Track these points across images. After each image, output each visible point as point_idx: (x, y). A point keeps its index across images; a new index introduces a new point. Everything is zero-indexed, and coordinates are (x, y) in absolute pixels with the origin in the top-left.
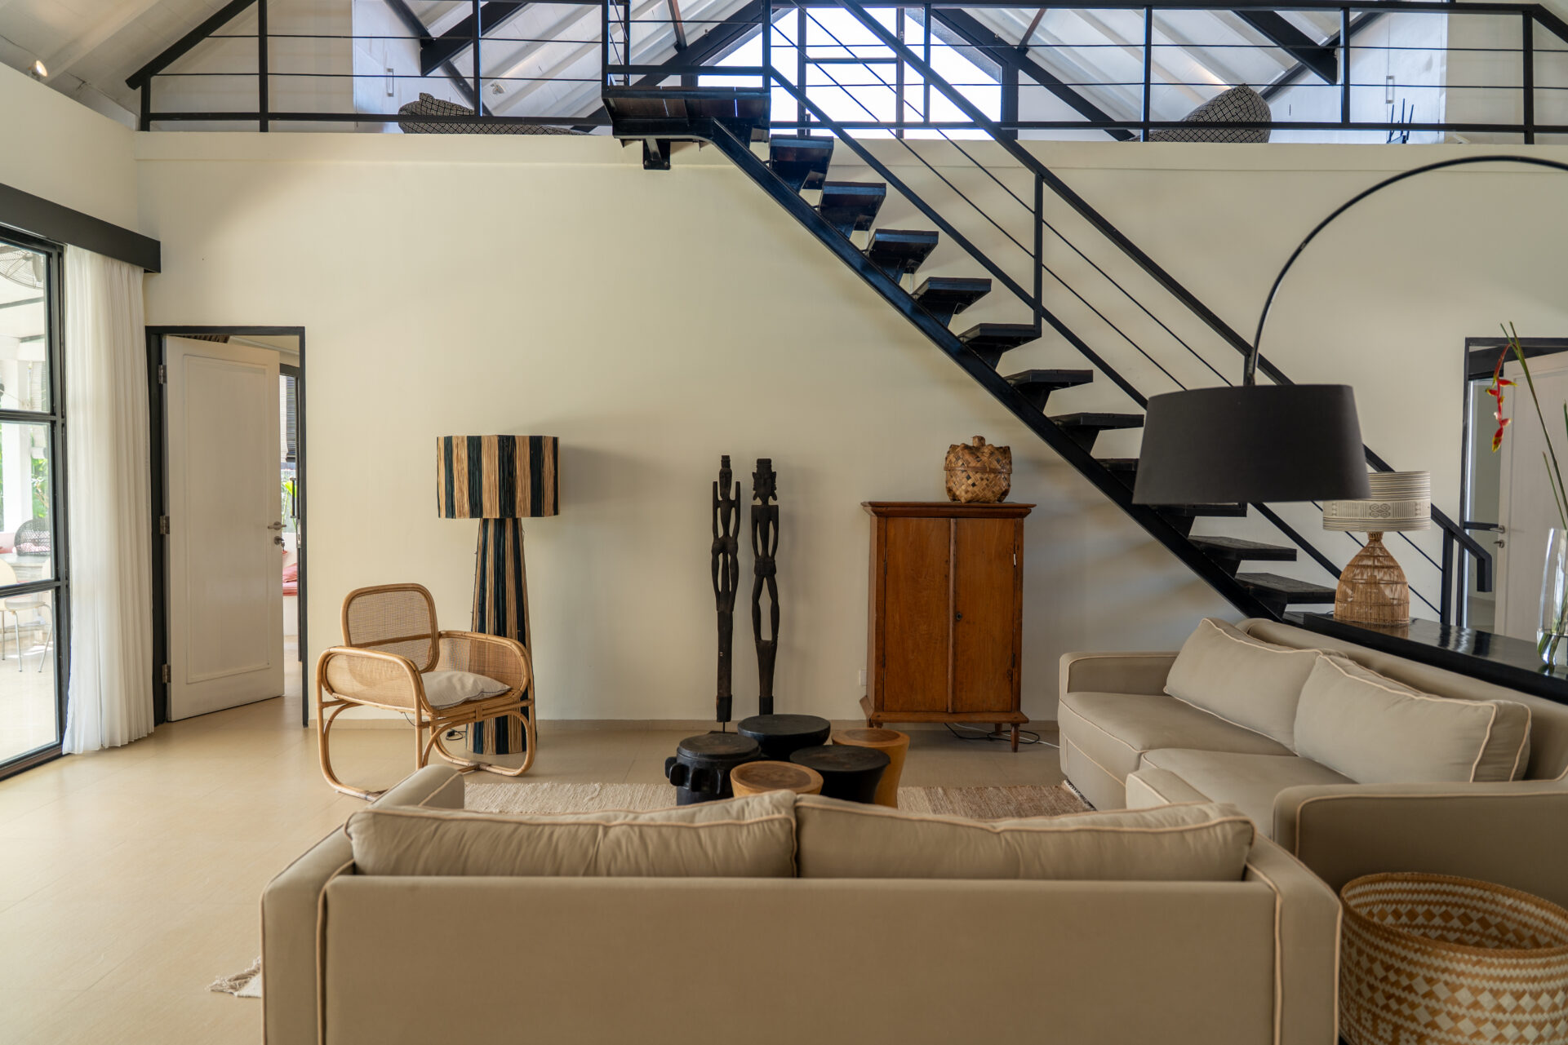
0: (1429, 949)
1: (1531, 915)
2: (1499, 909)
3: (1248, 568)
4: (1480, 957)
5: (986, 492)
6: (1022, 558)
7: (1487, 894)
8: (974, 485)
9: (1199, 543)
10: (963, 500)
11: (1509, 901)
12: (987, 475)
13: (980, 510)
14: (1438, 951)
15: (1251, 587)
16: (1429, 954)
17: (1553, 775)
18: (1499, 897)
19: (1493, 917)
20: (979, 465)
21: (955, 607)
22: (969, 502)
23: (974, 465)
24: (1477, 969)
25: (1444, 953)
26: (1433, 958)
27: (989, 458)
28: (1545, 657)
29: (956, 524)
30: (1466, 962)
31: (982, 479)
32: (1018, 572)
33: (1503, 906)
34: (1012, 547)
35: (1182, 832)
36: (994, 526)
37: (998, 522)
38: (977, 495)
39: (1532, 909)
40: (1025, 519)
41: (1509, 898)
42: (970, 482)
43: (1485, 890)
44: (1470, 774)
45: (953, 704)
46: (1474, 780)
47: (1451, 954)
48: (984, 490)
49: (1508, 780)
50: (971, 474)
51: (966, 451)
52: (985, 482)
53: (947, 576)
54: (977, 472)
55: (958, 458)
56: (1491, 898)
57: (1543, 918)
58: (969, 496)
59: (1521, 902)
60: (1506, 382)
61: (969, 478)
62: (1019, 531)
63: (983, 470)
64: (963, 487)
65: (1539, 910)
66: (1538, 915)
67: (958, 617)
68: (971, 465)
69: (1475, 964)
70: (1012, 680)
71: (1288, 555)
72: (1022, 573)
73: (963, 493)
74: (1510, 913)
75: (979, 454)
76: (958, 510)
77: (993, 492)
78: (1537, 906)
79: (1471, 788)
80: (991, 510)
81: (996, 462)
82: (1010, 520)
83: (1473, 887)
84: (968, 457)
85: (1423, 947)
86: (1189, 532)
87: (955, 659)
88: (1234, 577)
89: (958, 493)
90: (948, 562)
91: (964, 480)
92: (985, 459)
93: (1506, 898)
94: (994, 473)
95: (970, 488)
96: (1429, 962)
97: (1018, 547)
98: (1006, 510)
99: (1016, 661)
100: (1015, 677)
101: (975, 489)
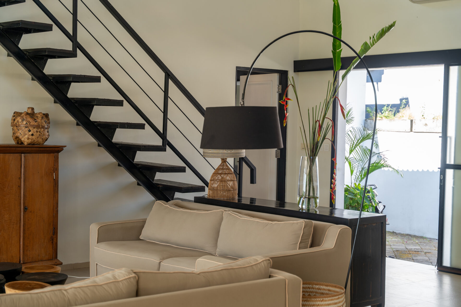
0: (309, 299)
1: (324, 289)
2: (314, 290)
3: (159, 176)
4: (323, 299)
5: (39, 139)
6: (58, 175)
7: (311, 286)
8: (32, 135)
9: (138, 165)
10: (26, 144)
11: (317, 287)
12: (40, 130)
13: (38, 149)
14: (311, 299)
15: (160, 186)
16: (309, 301)
17: (319, 245)
18: (314, 286)
19: (312, 293)
20: (36, 124)
21: (24, 203)
22: (29, 144)
23: (33, 124)
24: (322, 303)
25: (313, 299)
26: (310, 302)
27: (41, 120)
28: (300, 206)
29: (25, 157)
30: (319, 301)
31: (37, 132)
32: (56, 183)
33: (316, 288)
34: (53, 169)
35: (251, 266)
36: (44, 158)
37: (46, 156)
38: (34, 140)
39: (324, 287)
40: (59, 153)
41: (317, 285)
42: (30, 133)
43: (310, 284)
44: (297, 247)
45: (23, 258)
46: (299, 249)
47: (315, 299)
48: (38, 138)
49: (307, 248)
50: (31, 129)
51: (28, 116)
52: (38, 133)
53: (20, 187)
54: (34, 128)
55: (23, 120)
56: (312, 287)
57: (328, 289)
58: (30, 141)
59: (321, 286)
60: (289, 99)
61: (30, 131)
62: (56, 160)
63: (38, 127)
64: (26, 136)
65: (327, 287)
66: (326, 289)
67: (25, 209)
68: (31, 124)
69: (322, 301)
70: (53, 242)
71: (181, 170)
72: (58, 183)
73: (26, 140)
74: (318, 291)
75: (36, 118)
76: (23, 149)
77: (42, 139)
78: (326, 286)
79: (298, 251)
80: (43, 149)
81: (44, 123)
82: (52, 154)
83: (306, 284)
84: (29, 119)
85: (307, 299)
86: (134, 160)
87: (24, 233)
88: (153, 181)
89: (22, 139)
90: (20, 178)
91: (27, 132)
92: (39, 120)
93: (316, 286)
94: (43, 128)
95: (31, 137)
96: (309, 304)
97: (56, 169)
98: (48, 149)
99: (55, 232)
100: (55, 240)
101: (33, 137)
